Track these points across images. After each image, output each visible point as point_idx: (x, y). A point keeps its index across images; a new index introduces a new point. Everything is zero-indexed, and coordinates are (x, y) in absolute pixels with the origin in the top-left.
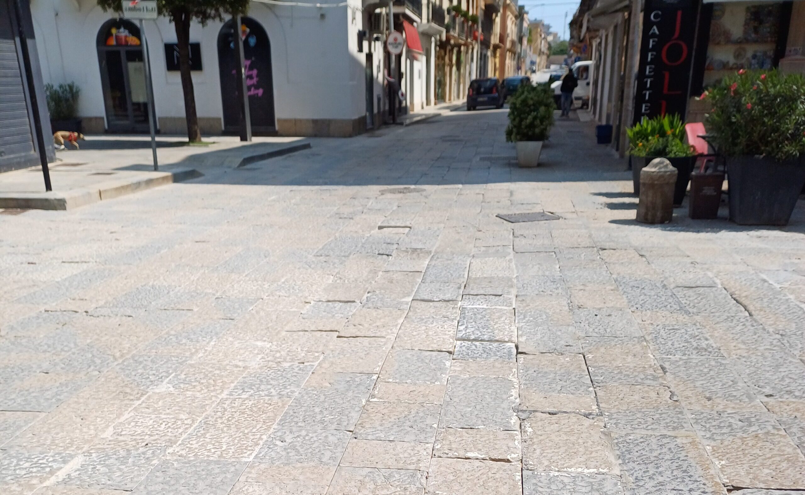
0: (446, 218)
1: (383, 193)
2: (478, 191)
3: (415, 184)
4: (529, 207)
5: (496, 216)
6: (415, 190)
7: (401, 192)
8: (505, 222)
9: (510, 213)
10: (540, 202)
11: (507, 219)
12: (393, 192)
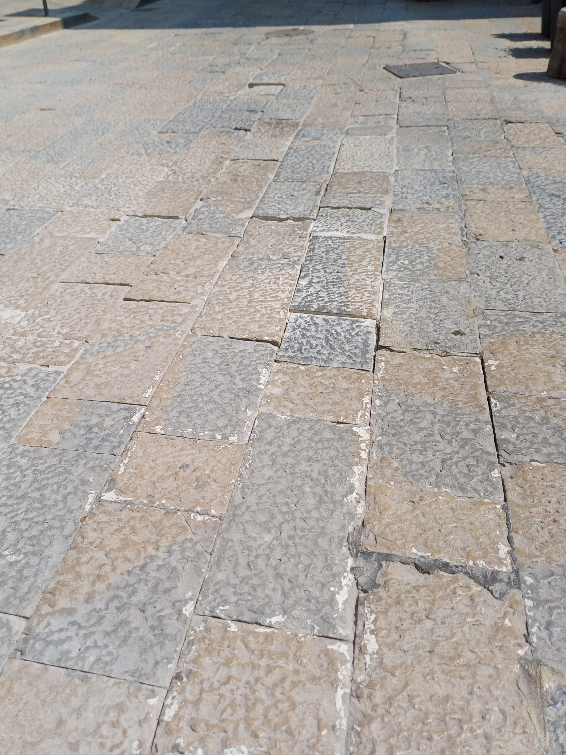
0: (327, 72)
1: (268, 36)
2: (369, 33)
3: (305, 24)
4: (423, 55)
5: (384, 68)
6: (304, 32)
7: (287, 35)
8: (393, 77)
9: (400, 63)
10: (435, 48)
11: (396, 72)
12: (278, 35)
